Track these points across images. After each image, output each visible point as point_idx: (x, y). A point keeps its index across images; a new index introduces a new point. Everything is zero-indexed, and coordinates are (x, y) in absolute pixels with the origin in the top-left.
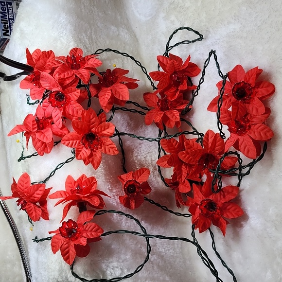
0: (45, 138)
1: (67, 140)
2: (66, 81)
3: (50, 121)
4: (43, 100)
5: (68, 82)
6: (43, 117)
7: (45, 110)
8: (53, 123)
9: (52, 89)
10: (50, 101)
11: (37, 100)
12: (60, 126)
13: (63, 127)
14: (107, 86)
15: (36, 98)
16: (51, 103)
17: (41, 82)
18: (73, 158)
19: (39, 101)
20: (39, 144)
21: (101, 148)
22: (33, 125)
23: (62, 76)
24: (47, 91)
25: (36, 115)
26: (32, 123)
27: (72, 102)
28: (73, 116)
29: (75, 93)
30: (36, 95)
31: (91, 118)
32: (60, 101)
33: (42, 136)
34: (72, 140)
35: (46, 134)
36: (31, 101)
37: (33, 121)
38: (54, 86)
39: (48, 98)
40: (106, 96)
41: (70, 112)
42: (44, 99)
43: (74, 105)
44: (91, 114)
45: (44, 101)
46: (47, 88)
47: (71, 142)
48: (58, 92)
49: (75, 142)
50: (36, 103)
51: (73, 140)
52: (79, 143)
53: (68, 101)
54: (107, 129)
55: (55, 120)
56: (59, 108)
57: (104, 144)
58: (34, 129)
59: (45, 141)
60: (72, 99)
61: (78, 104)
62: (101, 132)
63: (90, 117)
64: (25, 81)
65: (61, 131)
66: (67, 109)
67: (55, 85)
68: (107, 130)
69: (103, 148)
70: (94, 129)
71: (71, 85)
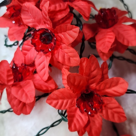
0: (24, 95)
1: (55, 99)
2: (57, 15)
3: (31, 69)
4: (23, 41)
5: (60, 16)
6: (22, 64)
7: (25, 54)
8: (35, 72)
9: (36, 26)
10: (33, 44)
11: (16, 41)
12: (46, 77)
13: (50, 78)
14: (108, 27)
15: (15, 39)
16: (35, 46)
17: (23, 16)
18: (60, 121)
19: (18, 42)
20: (15, 102)
21: (102, 112)
22: (8, 76)
23: (52, 8)
24: (30, 29)
25: (13, 61)
26: (6, 73)
27: (63, 46)
28: (63, 65)
29: (71, 32)
30: (15, 35)
31: (92, 69)
32: (47, 44)
33: (20, 92)
34: (61, 98)
35: (26, 90)
36: (10, 43)
37: (8, 71)
38: (39, 22)
39: (30, 38)
40: (107, 40)
41: (60, 59)
42: (24, 39)
43: (66, 50)
44: (93, 64)
45: (26, 42)
46: (30, 25)
47: (60, 101)
48: (44, 31)
49: (65, 101)
50: (14, 45)
51: (63, 98)
52: (71, 103)
53: (58, 44)
54: (114, 86)
55: (38, 68)
56: (45, 53)
57: (105, 106)
58: (9, 81)
59: (23, 100)
60: (65, 40)
61: (72, 49)
62: (104, 89)
63: (90, 69)
64: (3, 18)
65: (46, 84)
66: (56, 55)
67: (42, 21)
68: (115, 88)
69: (104, 112)
70: (93, 86)
71: (63, 22)
